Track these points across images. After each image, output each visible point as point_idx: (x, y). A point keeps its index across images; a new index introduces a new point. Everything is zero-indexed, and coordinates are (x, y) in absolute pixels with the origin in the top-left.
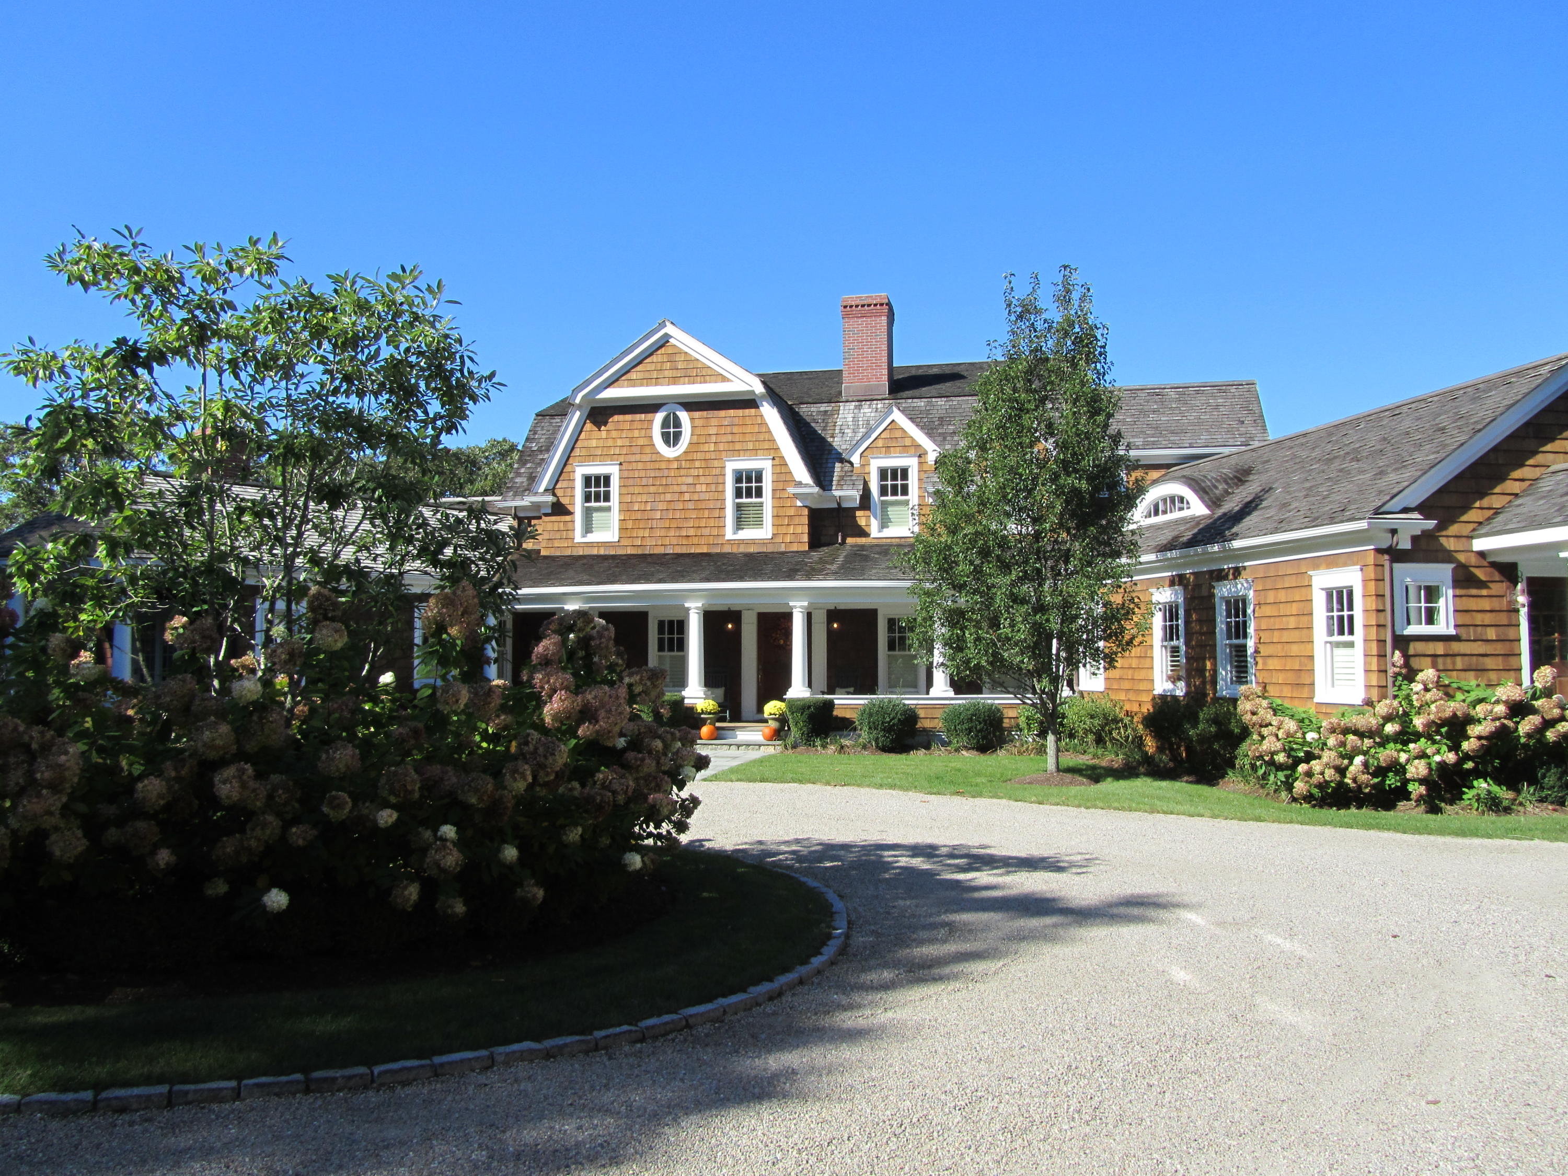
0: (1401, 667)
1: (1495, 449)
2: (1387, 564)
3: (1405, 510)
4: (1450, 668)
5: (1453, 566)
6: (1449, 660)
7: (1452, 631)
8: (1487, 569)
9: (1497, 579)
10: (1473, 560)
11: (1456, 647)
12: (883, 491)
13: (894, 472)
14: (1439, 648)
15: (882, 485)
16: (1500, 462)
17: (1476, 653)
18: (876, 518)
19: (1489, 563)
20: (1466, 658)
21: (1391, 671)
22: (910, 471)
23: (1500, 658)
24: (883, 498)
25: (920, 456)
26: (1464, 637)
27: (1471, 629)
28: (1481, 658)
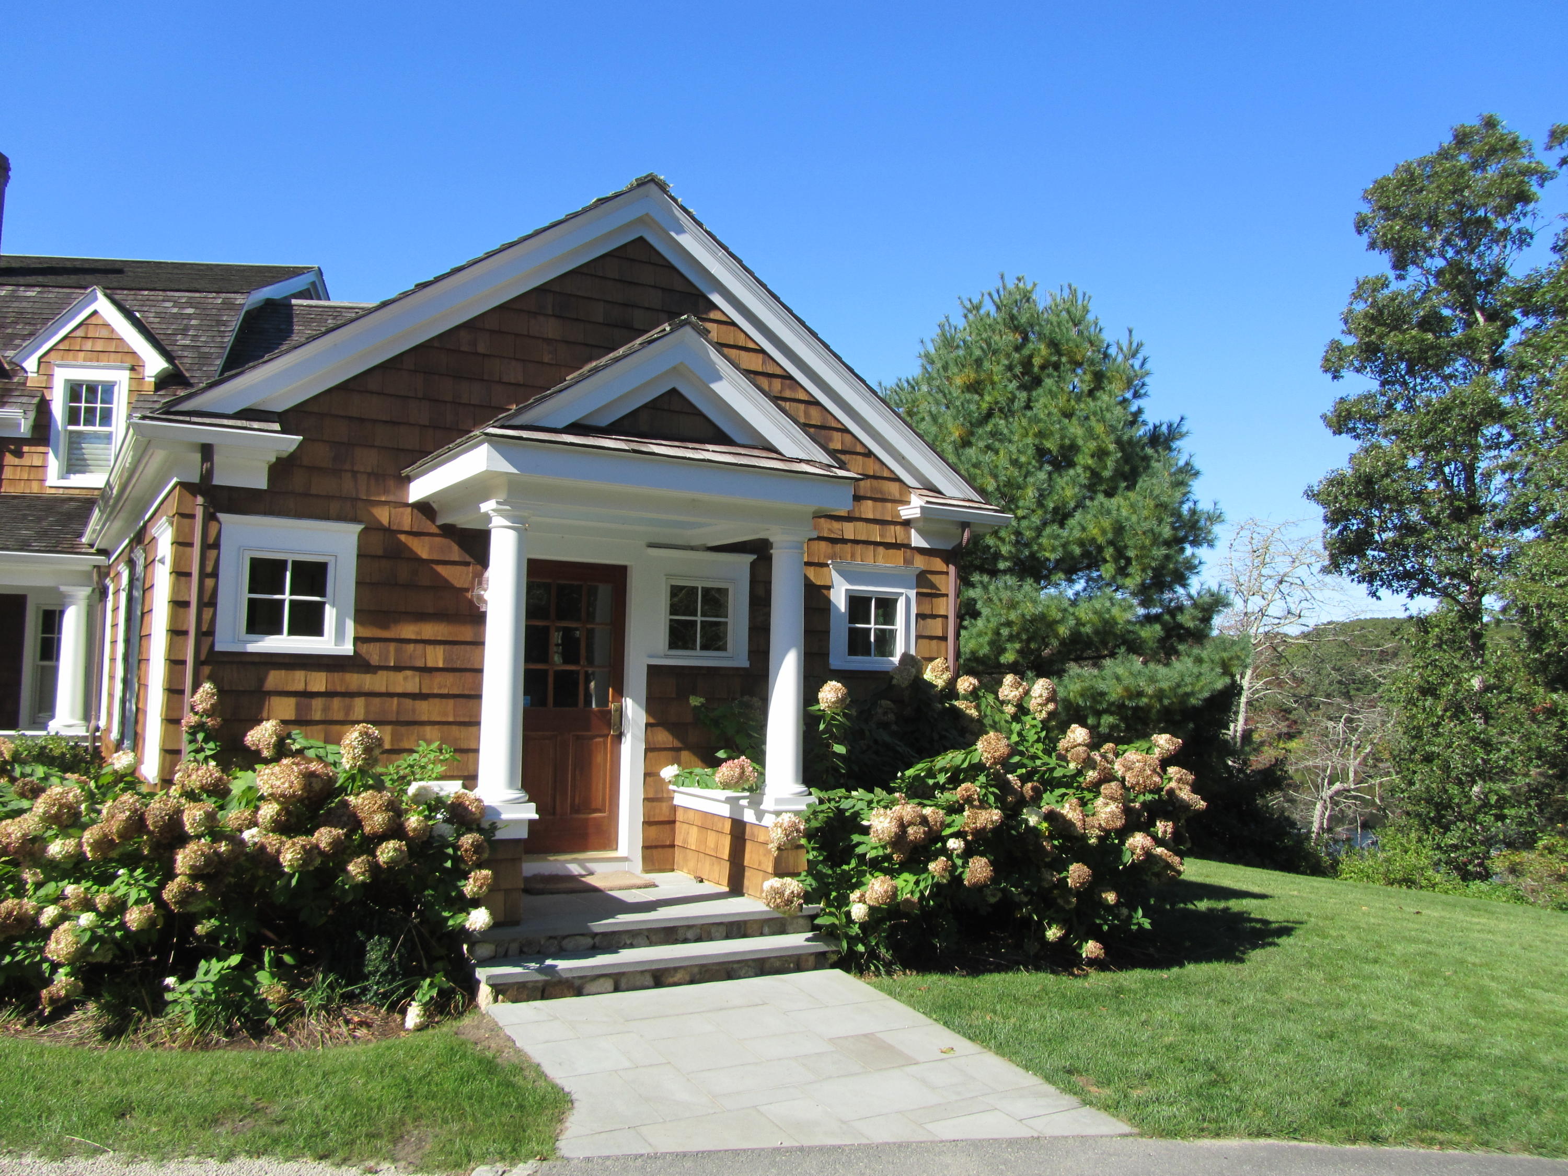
0: (206, 713)
1: (469, 325)
2: (199, 512)
3: (250, 414)
4: (340, 716)
5: (359, 527)
6: (336, 702)
7: (347, 648)
8: (438, 540)
9: (457, 559)
10: (406, 520)
11: (355, 680)
12: (73, 417)
13: (92, 388)
14: (319, 682)
15: (71, 408)
16: (481, 349)
17: (399, 690)
18: (57, 456)
19: (439, 527)
20: (377, 701)
21: (190, 719)
22: (116, 389)
23: (451, 702)
24: (71, 428)
25: (133, 369)
26: (375, 660)
27: (392, 647)
28: (408, 702)
